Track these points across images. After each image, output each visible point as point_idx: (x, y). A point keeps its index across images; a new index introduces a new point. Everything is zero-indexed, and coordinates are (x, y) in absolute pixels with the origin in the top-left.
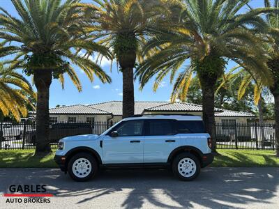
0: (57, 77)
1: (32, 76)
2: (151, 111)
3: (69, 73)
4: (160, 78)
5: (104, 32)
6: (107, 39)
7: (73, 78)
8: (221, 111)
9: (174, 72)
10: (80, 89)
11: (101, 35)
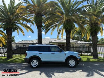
0: (14, 31)
1: (6, 31)
2: (52, 42)
3: (20, 29)
4: (53, 30)
5: (31, 15)
6: (32, 17)
7: (21, 31)
8: (78, 42)
9: (58, 28)
10: (24, 35)
11: (30, 16)
